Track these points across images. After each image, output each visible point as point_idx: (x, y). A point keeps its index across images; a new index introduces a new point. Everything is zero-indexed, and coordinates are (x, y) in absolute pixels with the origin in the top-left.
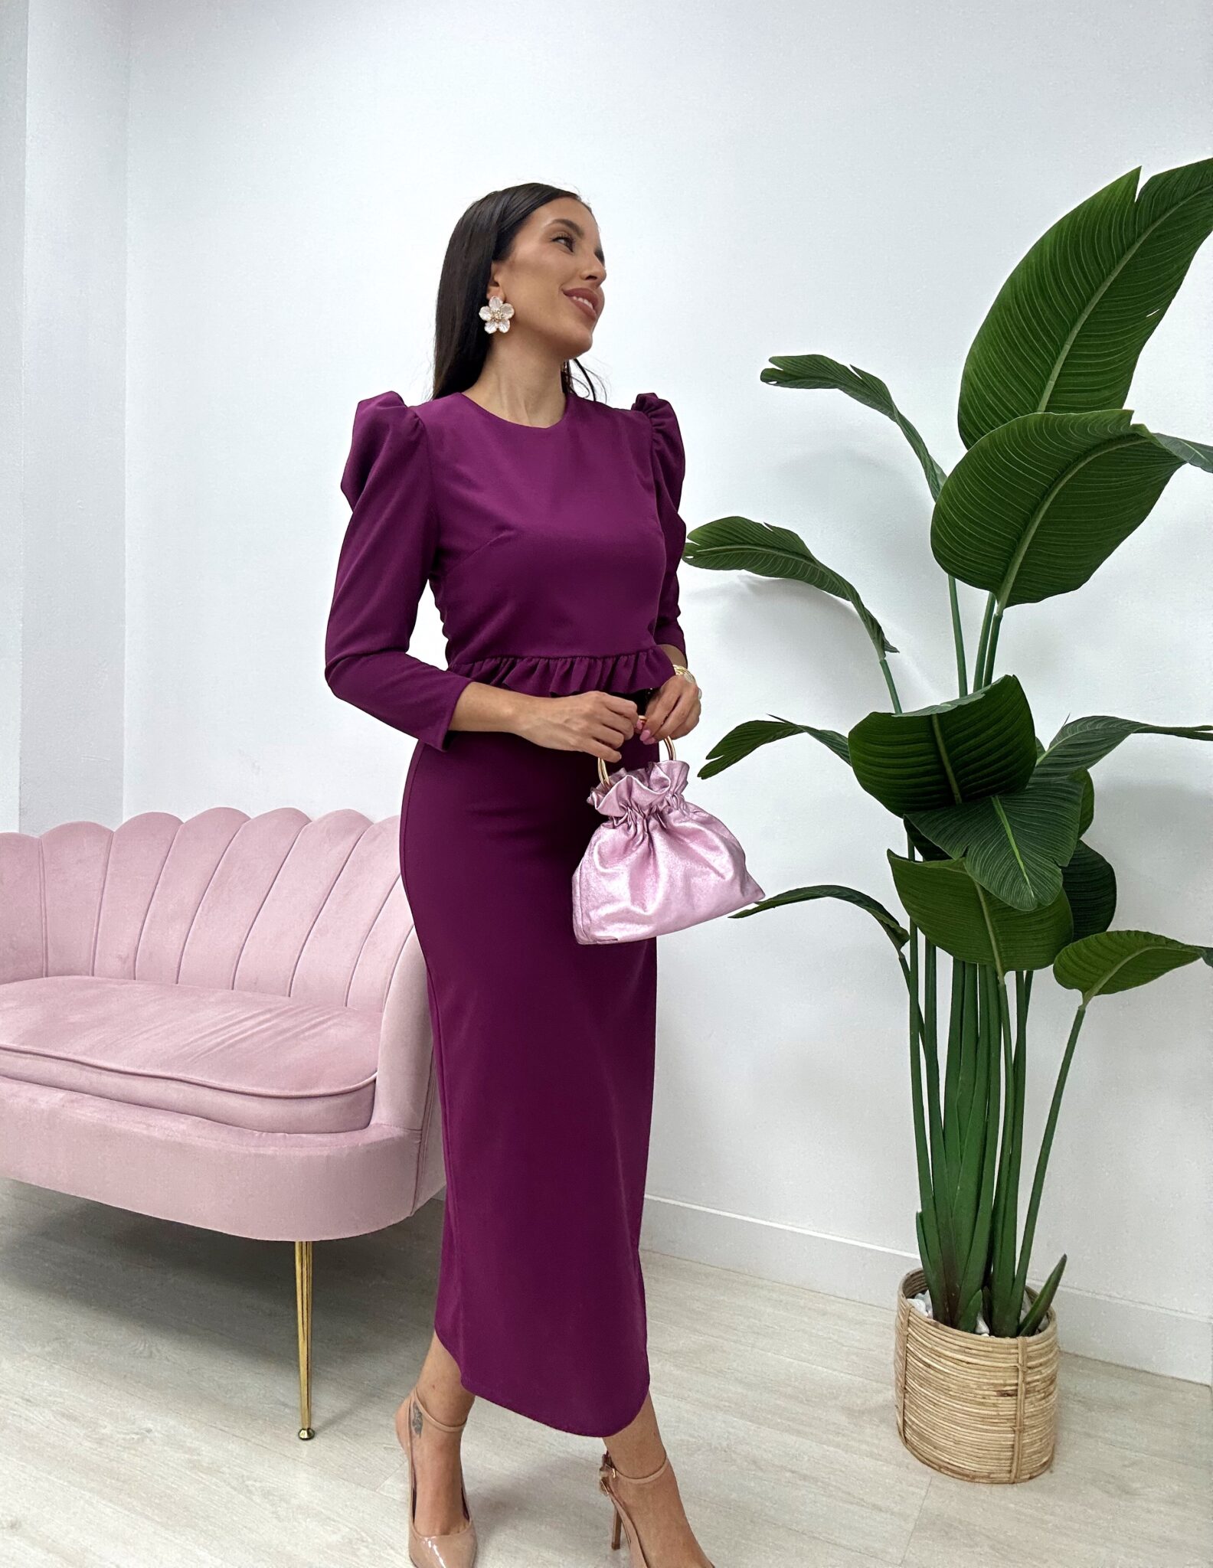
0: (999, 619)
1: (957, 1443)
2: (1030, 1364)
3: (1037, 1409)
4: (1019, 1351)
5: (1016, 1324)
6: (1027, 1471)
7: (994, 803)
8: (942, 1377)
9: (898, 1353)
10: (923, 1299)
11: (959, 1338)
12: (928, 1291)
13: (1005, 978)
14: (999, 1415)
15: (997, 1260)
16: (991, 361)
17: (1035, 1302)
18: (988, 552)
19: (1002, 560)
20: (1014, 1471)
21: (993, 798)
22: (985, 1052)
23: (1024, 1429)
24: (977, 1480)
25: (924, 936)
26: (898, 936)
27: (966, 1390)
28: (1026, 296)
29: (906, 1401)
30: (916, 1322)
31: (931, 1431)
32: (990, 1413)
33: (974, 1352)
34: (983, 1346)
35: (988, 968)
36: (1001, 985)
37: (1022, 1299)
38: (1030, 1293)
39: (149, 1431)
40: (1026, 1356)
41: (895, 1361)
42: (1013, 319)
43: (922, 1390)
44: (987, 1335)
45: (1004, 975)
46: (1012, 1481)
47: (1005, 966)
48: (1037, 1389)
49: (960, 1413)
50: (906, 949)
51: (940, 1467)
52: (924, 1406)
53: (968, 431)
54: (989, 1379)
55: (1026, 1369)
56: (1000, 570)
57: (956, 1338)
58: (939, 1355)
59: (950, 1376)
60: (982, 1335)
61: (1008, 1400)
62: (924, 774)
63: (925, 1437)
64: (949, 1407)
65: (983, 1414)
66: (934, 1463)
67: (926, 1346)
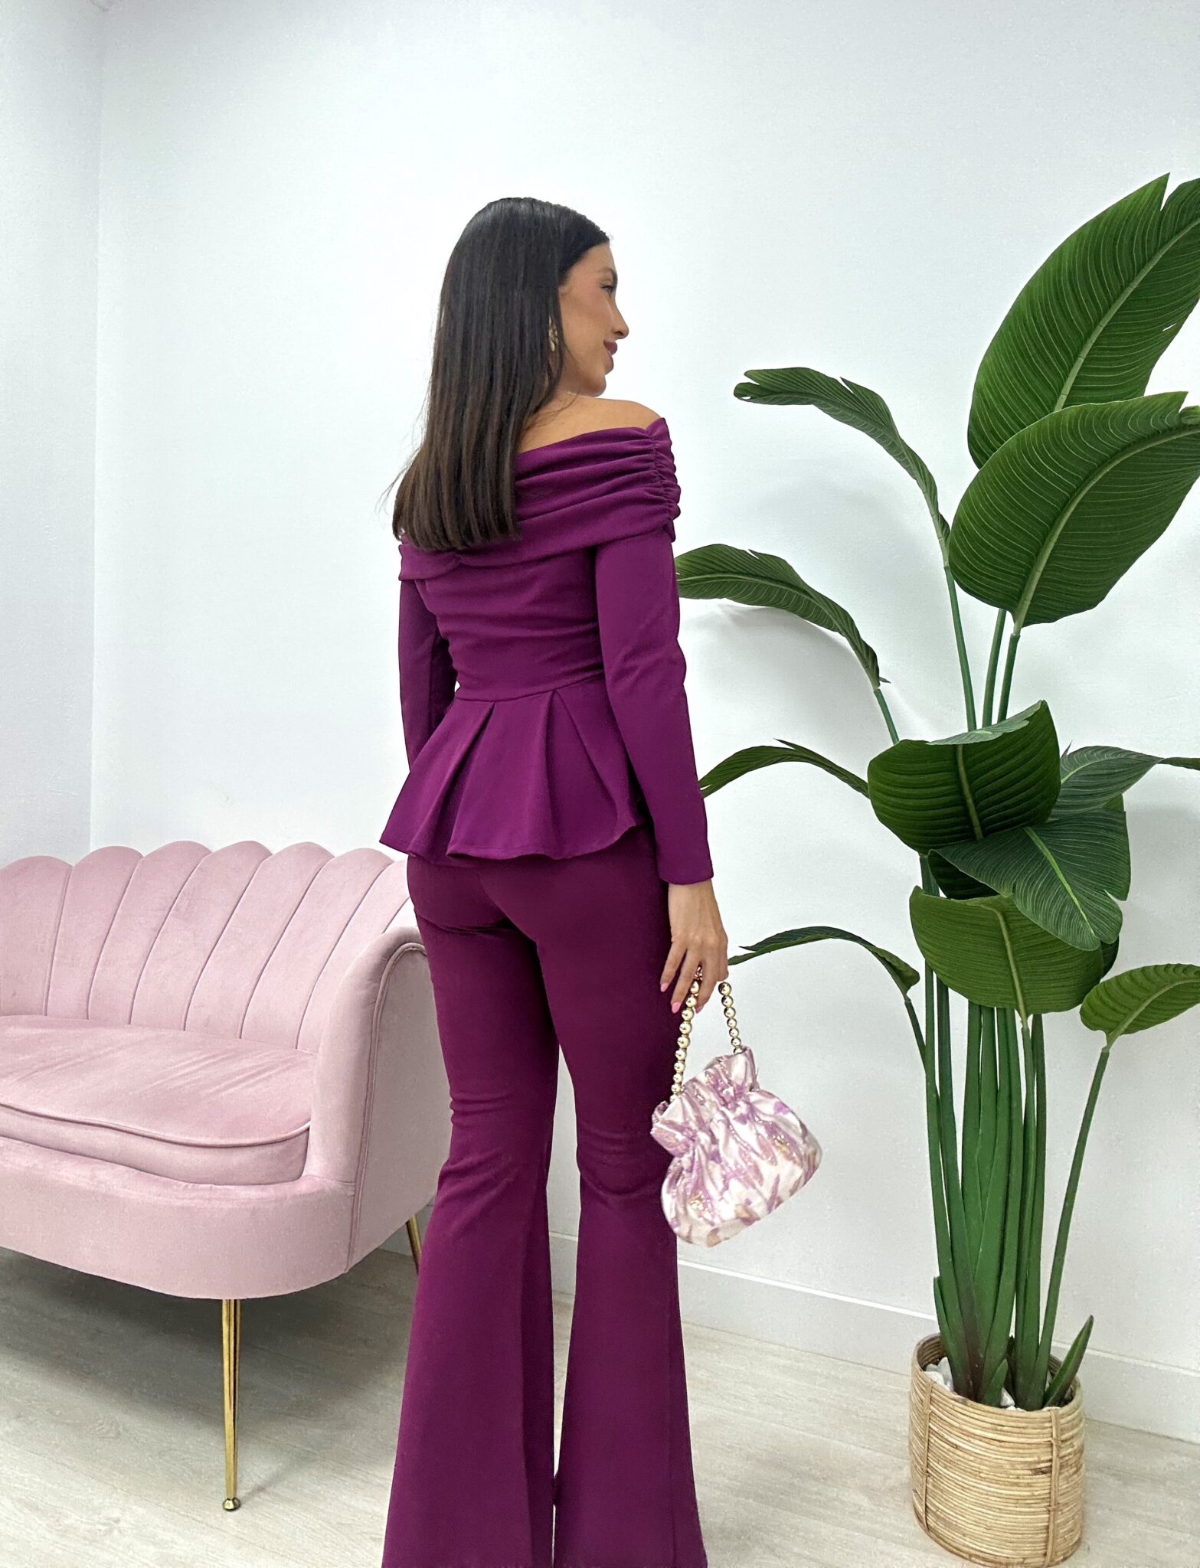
0: (1015, 640)
1: (986, 1527)
2: (1064, 1437)
3: (1071, 1484)
4: (1053, 1424)
6: (1061, 1553)
8: (972, 1458)
9: (917, 1432)
10: (941, 1370)
11: (987, 1414)
12: (947, 1360)
14: (1033, 1495)
16: (1004, 372)
18: (1004, 566)
19: (1022, 577)
20: (1049, 1555)
22: (1006, 1101)
23: (1059, 1508)
27: (998, 1470)
29: (931, 1485)
30: (935, 1396)
32: (1025, 1493)
33: (1003, 1428)
34: (1014, 1421)
40: (1059, 1430)
42: (1027, 330)
43: (948, 1472)
44: (1013, 1409)
48: (1070, 1463)
51: (970, 1557)
52: (950, 1490)
53: (978, 446)
54: (1022, 1457)
55: (1060, 1442)
56: (1017, 587)
57: (983, 1413)
58: (967, 1434)
59: (980, 1457)
60: (1009, 1409)
61: (1043, 1478)
62: (945, 806)
63: (951, 1523)
64: (981, 1491)
65: (1017, 1496)
66: (964, 1552)
67: (953, 1426)
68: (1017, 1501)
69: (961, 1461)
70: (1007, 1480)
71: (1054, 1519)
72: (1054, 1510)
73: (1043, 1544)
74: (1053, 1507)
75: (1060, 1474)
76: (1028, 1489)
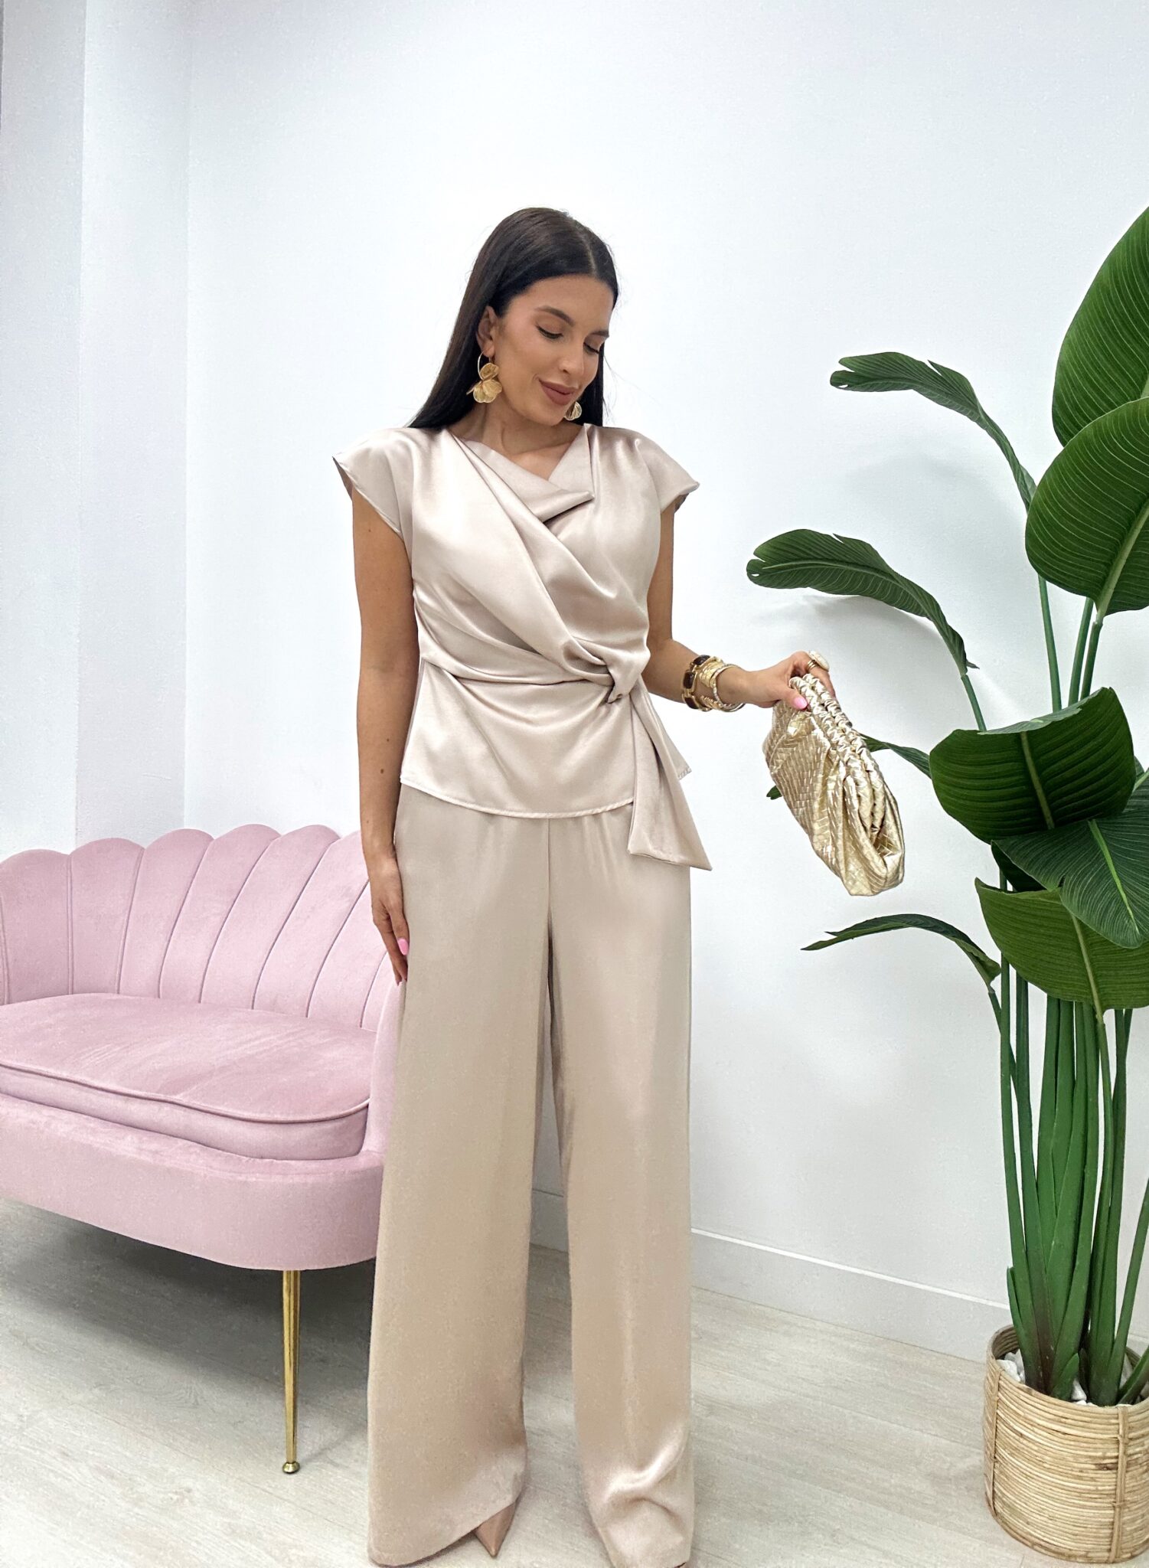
0: (1098, 628)
1: (1051, 1518)
2: (1131, 1435)
3: (1139, 1483)
4: (1120, 1421)
5: (1116, 1389)
6: (1127, 1550)
7: (1091, 827)
8: (1036, 1448)
9: (987, 1419)
10: (1013, 1360)
11: (1054, 1406)
12: (1019, 1351)
13: (1104, 1016)
14: (1097, 1490)
15: (1096, 1318)
16: (1088, 348)
17: (1137, 1365)
18: (1086, 553)
19: (1104, 564)
20: (1114, 1548)
21: (1089, 822)
22: (1082, 1096)
23: (1125, 1505)
24: (1073, 1559)
25: (1015, 971)
26: (987, 969)
27: (1061, 1462)
28: (1126, 278)
29: (997, 1472)
30: (1005, 1385)
31: (1024, 1505)
32: (1088, 1487)
33: (1067, 1421)
34: (1080, 1415)
35: (1086, 1008)
36: (1099, 1025)
37: (1123, 1362)
38: (1131, 1354)
39: (189, 1491)
40: (1127, 1428)
41: (984, 1427)
42: (1113, 305)
43: (1013, 1460)
44: (1083, 1403)
45: (1103, 1012)
46: (1111, 1561)
47: (1105, 1004)
48: (1140, 1461)
49: (1055, 1487)
50: (997, 983)
51: (1033, 1545)
52: (1014, 1477)
53: (1062, 423)
54: (1087, 1451)
55: (1126, 1440)
56: (1100, 574)
57: (1050, 1405)
58: (1032, 1423)
59: (1044, 1447)
60: (1078, 1403)
61: (1107, 1474)
62: (1013, 796)
63: (1017, 1511)
64: (1043, 1480)
65: (1080, 1489)
66: (1027, 1540)
67: (1018, 1414)
68: (1081, 1494)
69: (1027, 1451)
70: (1070, 1472)
71: (1120, 1514)
72: (1120, 1507)
73: (1107, 1540)
74: (1120, 1505)
75: (1127, 1472)
76: (1093, 1483)
